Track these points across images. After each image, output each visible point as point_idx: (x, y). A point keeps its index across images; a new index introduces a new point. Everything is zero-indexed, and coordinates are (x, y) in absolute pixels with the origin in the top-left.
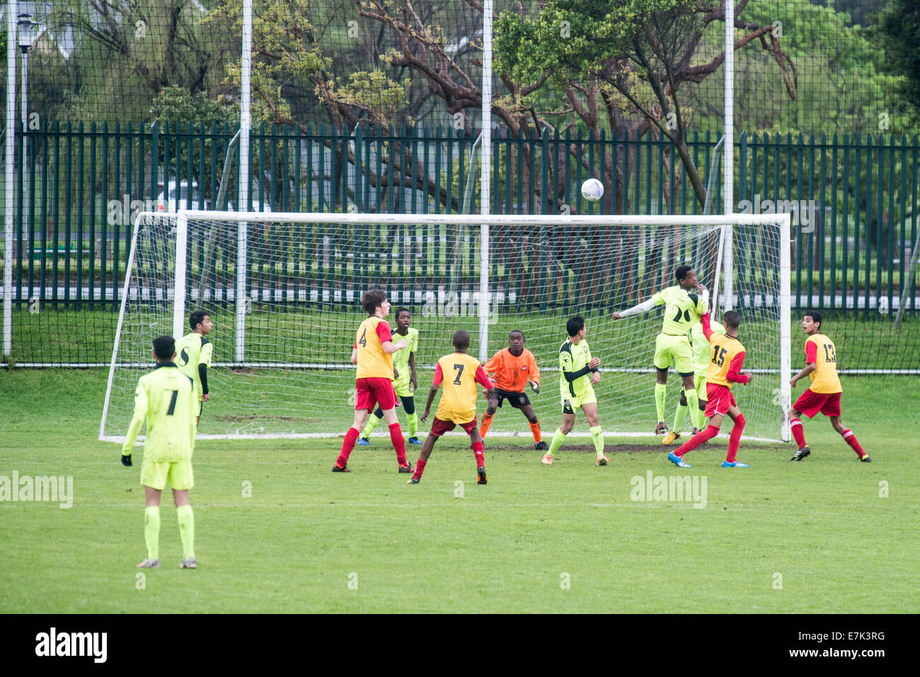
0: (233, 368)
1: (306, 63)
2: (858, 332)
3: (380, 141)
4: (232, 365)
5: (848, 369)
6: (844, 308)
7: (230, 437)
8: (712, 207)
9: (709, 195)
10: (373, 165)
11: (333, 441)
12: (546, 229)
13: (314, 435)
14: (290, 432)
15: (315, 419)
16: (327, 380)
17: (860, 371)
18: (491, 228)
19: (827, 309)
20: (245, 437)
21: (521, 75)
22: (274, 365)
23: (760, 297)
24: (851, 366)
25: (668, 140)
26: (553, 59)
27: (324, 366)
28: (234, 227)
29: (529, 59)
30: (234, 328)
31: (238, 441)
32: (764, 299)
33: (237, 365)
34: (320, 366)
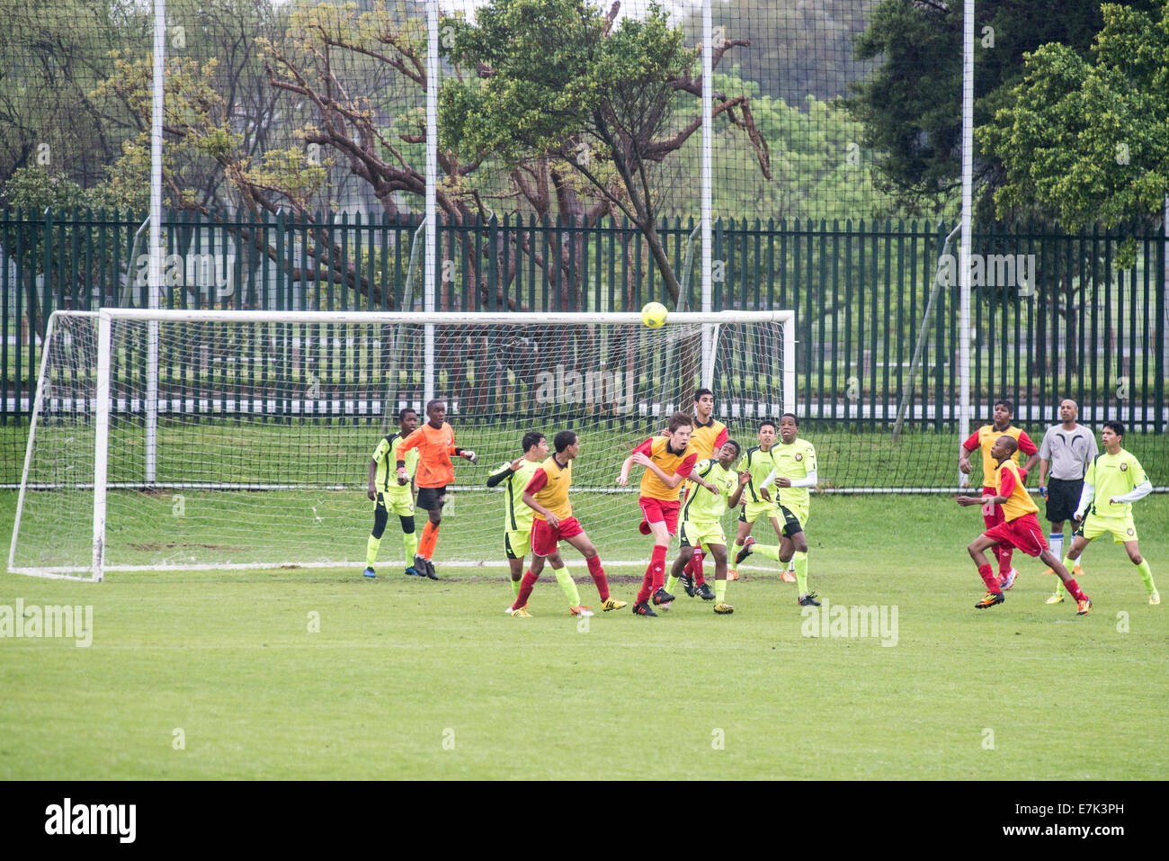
0: (143, 490)
1: (215, 140)
2: (855, 444)
3: (303, 229)
4: (141, 485)
5: (843, 487)
6: (834, 419)
7: (157, 568)
8: (686, 304)
9: (682, 289)
10: (298, 256)
11: (275, 572)
12: (517, 328)
13: (251, 566)
14: (224, 562)
15: (244, 546)
16: (253, 502)
17: (857, 490)
18: (436, 326)
19: (813, 419)
20: (173, 567)
21: (469, 151)
22: (189, 485)
23: (751, 406)
24: (847, 484)
25: (634, 226)
26: (505, 134)
27: (247, 486)
28: (144, 325)
29: (477, 135)
30: (143, 444)
31: (168, 573)
32: (756, 408)
33: (147, 485)
34: (243, 486)
